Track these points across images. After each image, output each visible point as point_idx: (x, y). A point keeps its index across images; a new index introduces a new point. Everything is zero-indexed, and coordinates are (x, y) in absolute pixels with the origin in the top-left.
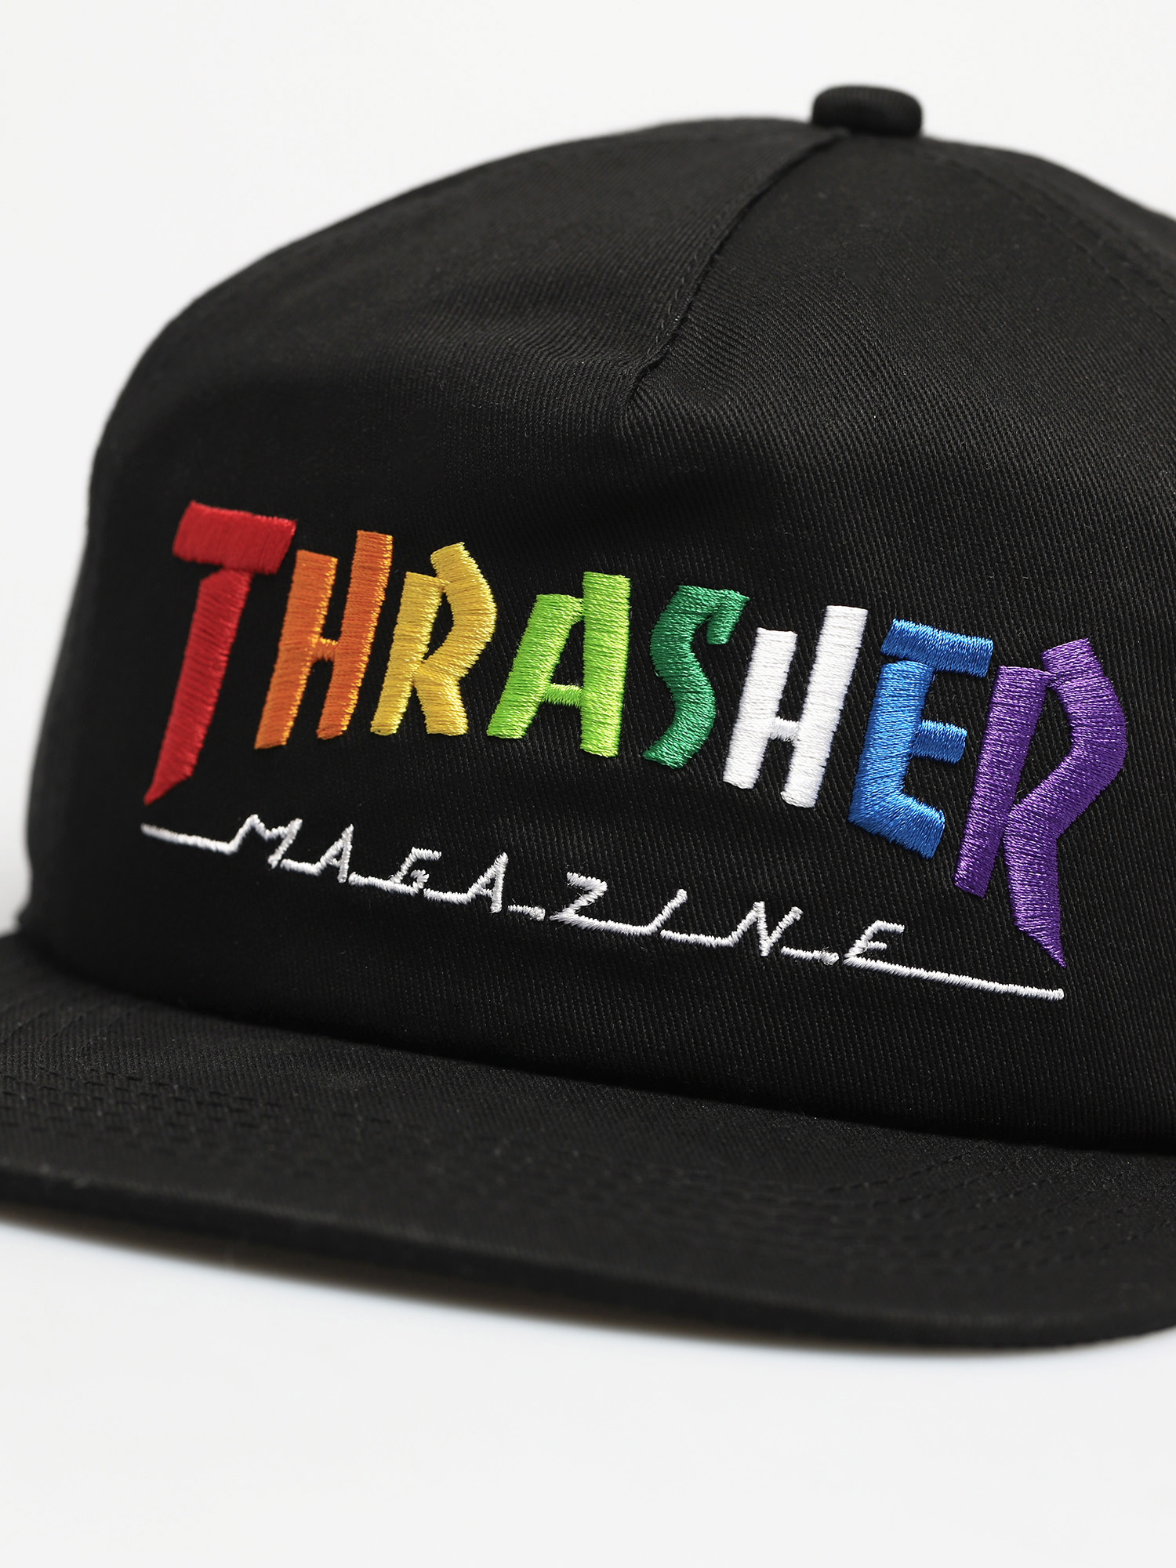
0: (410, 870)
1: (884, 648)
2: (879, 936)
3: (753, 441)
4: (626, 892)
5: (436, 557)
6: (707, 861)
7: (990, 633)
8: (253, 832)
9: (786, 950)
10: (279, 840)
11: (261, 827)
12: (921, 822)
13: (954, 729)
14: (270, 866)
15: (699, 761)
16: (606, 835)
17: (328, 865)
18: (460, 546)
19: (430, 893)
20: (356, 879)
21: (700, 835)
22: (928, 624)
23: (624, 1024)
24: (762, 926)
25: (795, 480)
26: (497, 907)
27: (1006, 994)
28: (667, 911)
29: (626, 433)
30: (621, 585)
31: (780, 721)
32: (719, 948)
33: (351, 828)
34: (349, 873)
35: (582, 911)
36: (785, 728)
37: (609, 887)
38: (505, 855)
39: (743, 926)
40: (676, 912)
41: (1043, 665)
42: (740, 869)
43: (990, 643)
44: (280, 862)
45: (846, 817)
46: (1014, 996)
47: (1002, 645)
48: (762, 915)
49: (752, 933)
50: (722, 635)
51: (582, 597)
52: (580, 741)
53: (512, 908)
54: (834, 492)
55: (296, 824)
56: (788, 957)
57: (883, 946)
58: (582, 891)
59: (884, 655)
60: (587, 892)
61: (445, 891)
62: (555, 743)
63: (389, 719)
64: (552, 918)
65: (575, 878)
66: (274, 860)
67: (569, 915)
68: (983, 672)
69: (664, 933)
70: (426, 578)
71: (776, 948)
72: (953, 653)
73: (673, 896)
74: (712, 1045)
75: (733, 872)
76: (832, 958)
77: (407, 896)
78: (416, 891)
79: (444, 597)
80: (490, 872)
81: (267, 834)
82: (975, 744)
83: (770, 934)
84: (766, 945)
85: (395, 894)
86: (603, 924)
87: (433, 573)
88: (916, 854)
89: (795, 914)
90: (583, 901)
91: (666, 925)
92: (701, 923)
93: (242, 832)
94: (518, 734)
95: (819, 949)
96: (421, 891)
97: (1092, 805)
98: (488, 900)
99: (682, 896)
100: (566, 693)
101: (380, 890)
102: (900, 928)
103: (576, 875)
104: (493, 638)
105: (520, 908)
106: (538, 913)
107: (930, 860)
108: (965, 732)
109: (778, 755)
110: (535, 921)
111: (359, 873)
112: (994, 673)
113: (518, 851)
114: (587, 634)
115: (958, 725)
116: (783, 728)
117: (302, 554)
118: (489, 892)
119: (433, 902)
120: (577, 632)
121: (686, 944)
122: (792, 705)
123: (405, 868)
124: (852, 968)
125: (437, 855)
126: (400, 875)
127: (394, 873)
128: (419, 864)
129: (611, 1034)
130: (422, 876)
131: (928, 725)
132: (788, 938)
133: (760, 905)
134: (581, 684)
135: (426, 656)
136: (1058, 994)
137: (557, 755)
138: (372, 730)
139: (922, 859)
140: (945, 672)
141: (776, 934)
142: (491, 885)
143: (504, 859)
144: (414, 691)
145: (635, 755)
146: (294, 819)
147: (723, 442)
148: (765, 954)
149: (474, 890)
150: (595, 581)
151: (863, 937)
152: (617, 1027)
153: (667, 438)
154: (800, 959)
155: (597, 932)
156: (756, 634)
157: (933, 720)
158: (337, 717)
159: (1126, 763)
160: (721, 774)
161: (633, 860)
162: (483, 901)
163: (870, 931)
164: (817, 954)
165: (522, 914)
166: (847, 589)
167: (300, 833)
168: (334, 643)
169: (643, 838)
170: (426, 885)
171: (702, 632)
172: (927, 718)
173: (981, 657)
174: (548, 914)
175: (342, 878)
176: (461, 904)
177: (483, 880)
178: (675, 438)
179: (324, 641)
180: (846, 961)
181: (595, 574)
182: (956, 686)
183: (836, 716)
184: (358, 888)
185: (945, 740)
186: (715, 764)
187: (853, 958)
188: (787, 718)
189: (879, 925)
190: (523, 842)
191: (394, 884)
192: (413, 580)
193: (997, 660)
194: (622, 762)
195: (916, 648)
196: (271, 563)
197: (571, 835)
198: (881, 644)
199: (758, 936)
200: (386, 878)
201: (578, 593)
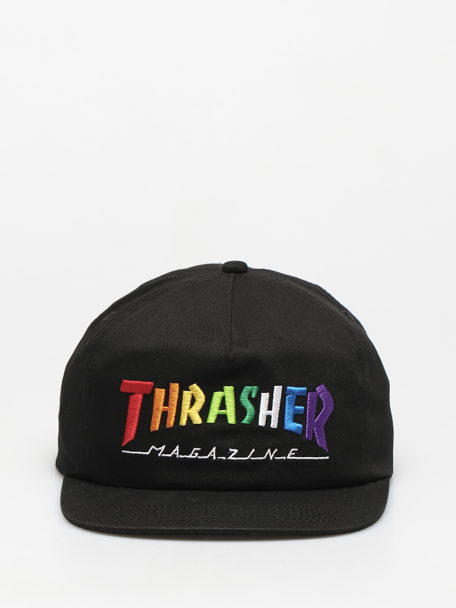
0: (194, 453)
1: (286, 393)
2: (293, 452)
3: (257, 355)
4: (242, 451)
5: (190, 387)
6: (258, 442)
7: (305, 386)
8: (153, 449)
9: (275, 458)
10: (160, 450)
11: (155, 448)
12: (298, 427)
13: (301, 407)
14: (159, 456)
15: (253, 422)
16: (236, 440)
17: (174, 454)
18: (195, 384)
19: (199, 457)
20: (181, 456)
21: (255, 437)
22: (294, 386)
23: (245, 478)
24: (270, 454)
25: (266, 362)
26: (215, 458)
27: (318, 459)
28: (251, 454)
29: (231, 358)
30: (231, 388)
31: (268, 411)
32: (263, 459)
33: (178, 446)
34: (179, 455)
35: (233, 457)
36: (269, 412)
37: (238, 451)
38: (215, 447)
39: (266, 454)
40: (253, 454)
41: (316, 391)
42: (264, 443)
43: (306, 388)
44: (161, 455)
45: (283, 429)
46: (320, 460)
47: (308, 388)
48: (270, 451)
49: (268, 455)
50: (254, 395)
51: (224, 391)
52: (228, 421)
53: (218, 458)
54: (273, 363)
55: (164, 447)
56: (276, 459)
57: (294, 454)
58: (233, 452)
59: (286, 394)
60: (234, 452)
61: (203, 456)
62: (222, 423)
63: (183, 422)
64: (227, 459)
65: (231, 450)
66: (159, 455)
67: (231, 458)
68: (305, 395)
69: (251, 458)
70: (188, 392)
71: (273, 458)
72: (299, 392)
73: (252, 450)
74: (264, 480)
75: (263, 444)
76: (285, 458)
77: (194, 458)
78: (196, 457)
79: (193, 395)
80: (212, 451)
81: (157, 449)
82: (306, 409)
83: (272, 455)
84: (271, 458)
85: (191, 458)
86: (238, 459)
87: (190, 391)
88: (298, 434)
89: (276, 450)
90: (233, 454)
91: (251, 457)
92: (258, 455)
93: (150, 450)
94: (213, 422)
95: (282, 457)
96: (197, 457)
97: (329, 418)
98: (213, 457)
99: (253, 450)
100: (222, 412)
101: (187, 458)
102: (297, 450)
103: (231, 449)
104: (205, 403)
105: (220, 458)
106: (224, 458)
107: (301, 435)
108: (303, 407)
109: (269, 418)
110: (224, 460)
111: (181, 455)
112: (307, 395)
113: (218, 446)
114: (226, 399)
115: (302, 406)
116: (269, 413)
117: (157, 389)
118: (212, 455)
119: (200, 459)
120: (223, 399)
121: (256, 460)
122: (270, 408)
123: (192, 452)
124: (289, 459)
125: (200, 449)
126: (191, 454)
127: (190, 454)
128: (196, 451)
129: (243, 481)
130: (197, 454)
131: (296, 407)
132: (275, 455)
133: (269, 450)
134: (226, 409)
135: (190, 408)
136: (328, 458)
137: (223, 425)
138: (180, 425)
139: (299, 435)
140: (298, 396)
141: (273, 455)
142: (213, 454)
143: (215, 448)
144: (188, 416)
145: (240, 423)
146: (163, 445)
147: (251, 356)
148: (271, 459)
149: (209, 455)
150: (226, 388)
151: (290, 453)
152: (244, 479)
153: (240, 357)
154: (279, 459)
155: (237, 460)
156: (261, 394)
157: (297, 406)
158: (171, 422)
159: (334, 408)
160: (258, 424)
161: (242, 444)
162: (211, 457)
163: (291, 451)
164: (281, 458)
165: (220, 459)
166: (278, 382)
167: (165, 448)
168: (167, 407)
169: (244, 440)
170: (198, 456)
171: (250, 395)
172: (296, 406)
173: (305, 392)
174: (226, 458)
175: (177, 457)
176: (207, 459)
177: (211, 453)
178: (241, 357)
179: (164, 407)
180: (287, 458)
181: (226, 387)
182: (300, 398)
183: (279, 408)
184: (182, 458)
185: (300, 410)
186: (256, 422)
187: (289, 457)
188: (269, 410)
189: (293, 449)
190: (218, 444)
191: (190, 456)
192: (185, 392)
193: (308, 391)
194: (237, 424)
195: (291, 392)
196: (149, 392)
197: (228, 441)
198: (285, 392)
199: (270, 456)
200: (188, 455)
201: (223, 391)
